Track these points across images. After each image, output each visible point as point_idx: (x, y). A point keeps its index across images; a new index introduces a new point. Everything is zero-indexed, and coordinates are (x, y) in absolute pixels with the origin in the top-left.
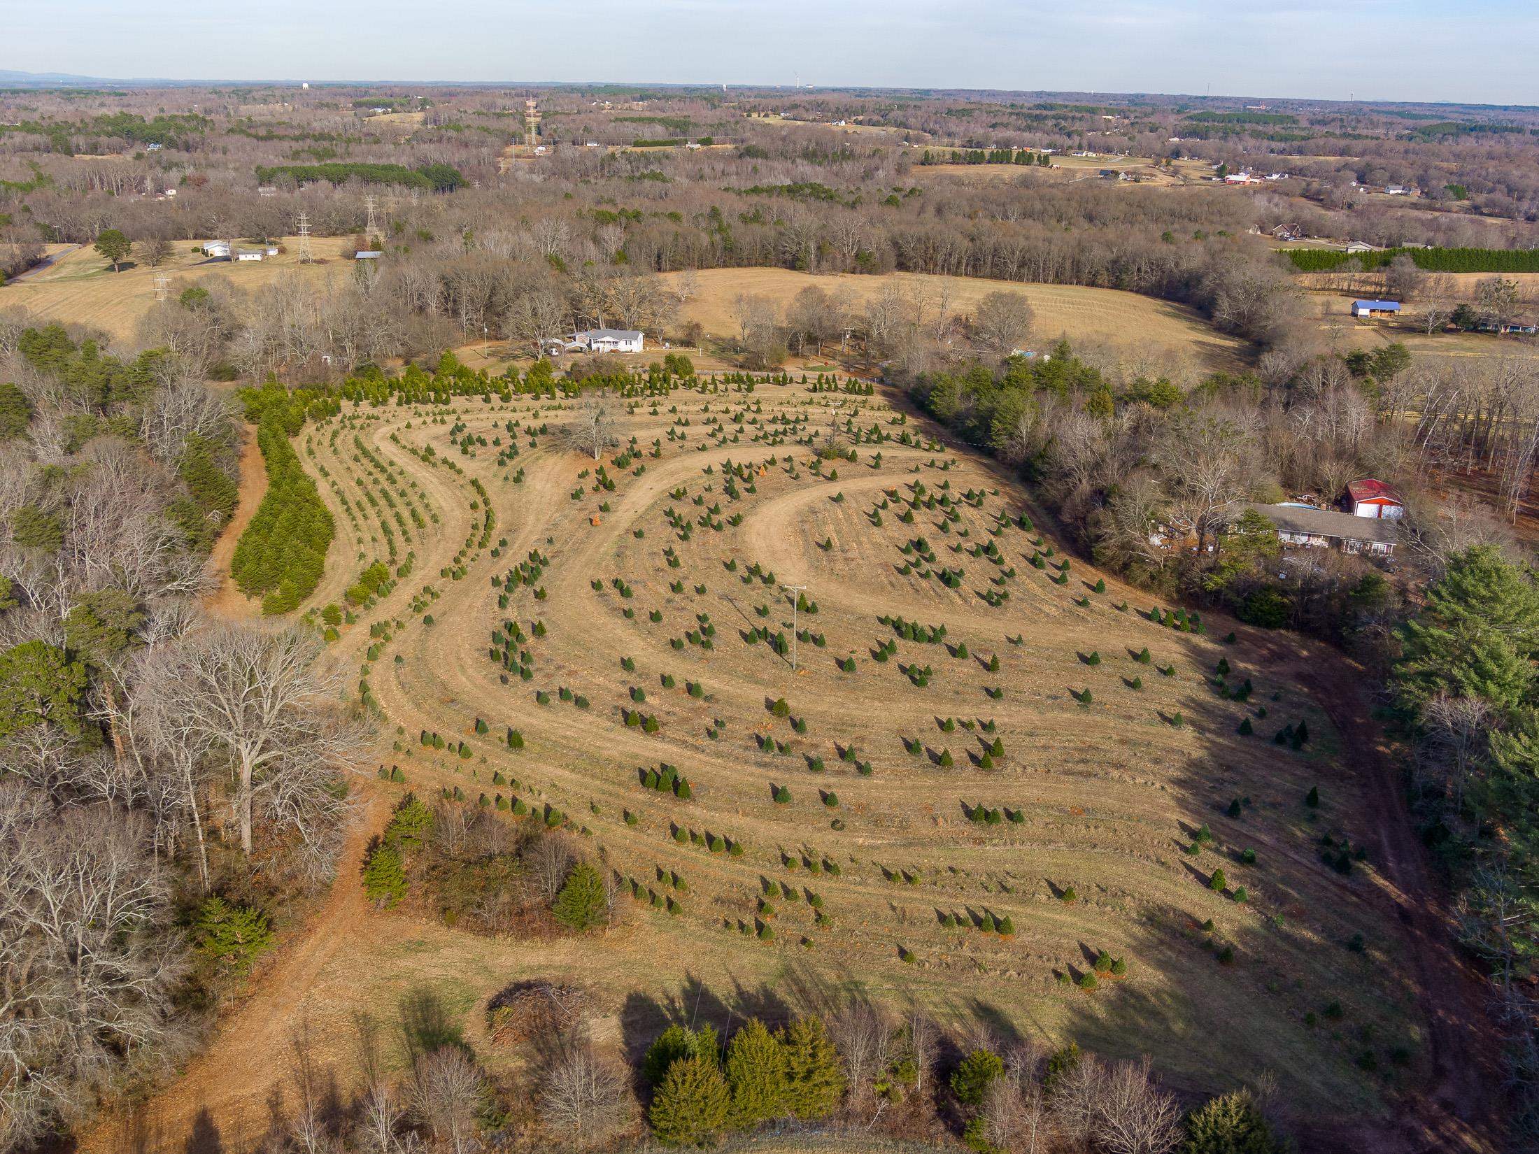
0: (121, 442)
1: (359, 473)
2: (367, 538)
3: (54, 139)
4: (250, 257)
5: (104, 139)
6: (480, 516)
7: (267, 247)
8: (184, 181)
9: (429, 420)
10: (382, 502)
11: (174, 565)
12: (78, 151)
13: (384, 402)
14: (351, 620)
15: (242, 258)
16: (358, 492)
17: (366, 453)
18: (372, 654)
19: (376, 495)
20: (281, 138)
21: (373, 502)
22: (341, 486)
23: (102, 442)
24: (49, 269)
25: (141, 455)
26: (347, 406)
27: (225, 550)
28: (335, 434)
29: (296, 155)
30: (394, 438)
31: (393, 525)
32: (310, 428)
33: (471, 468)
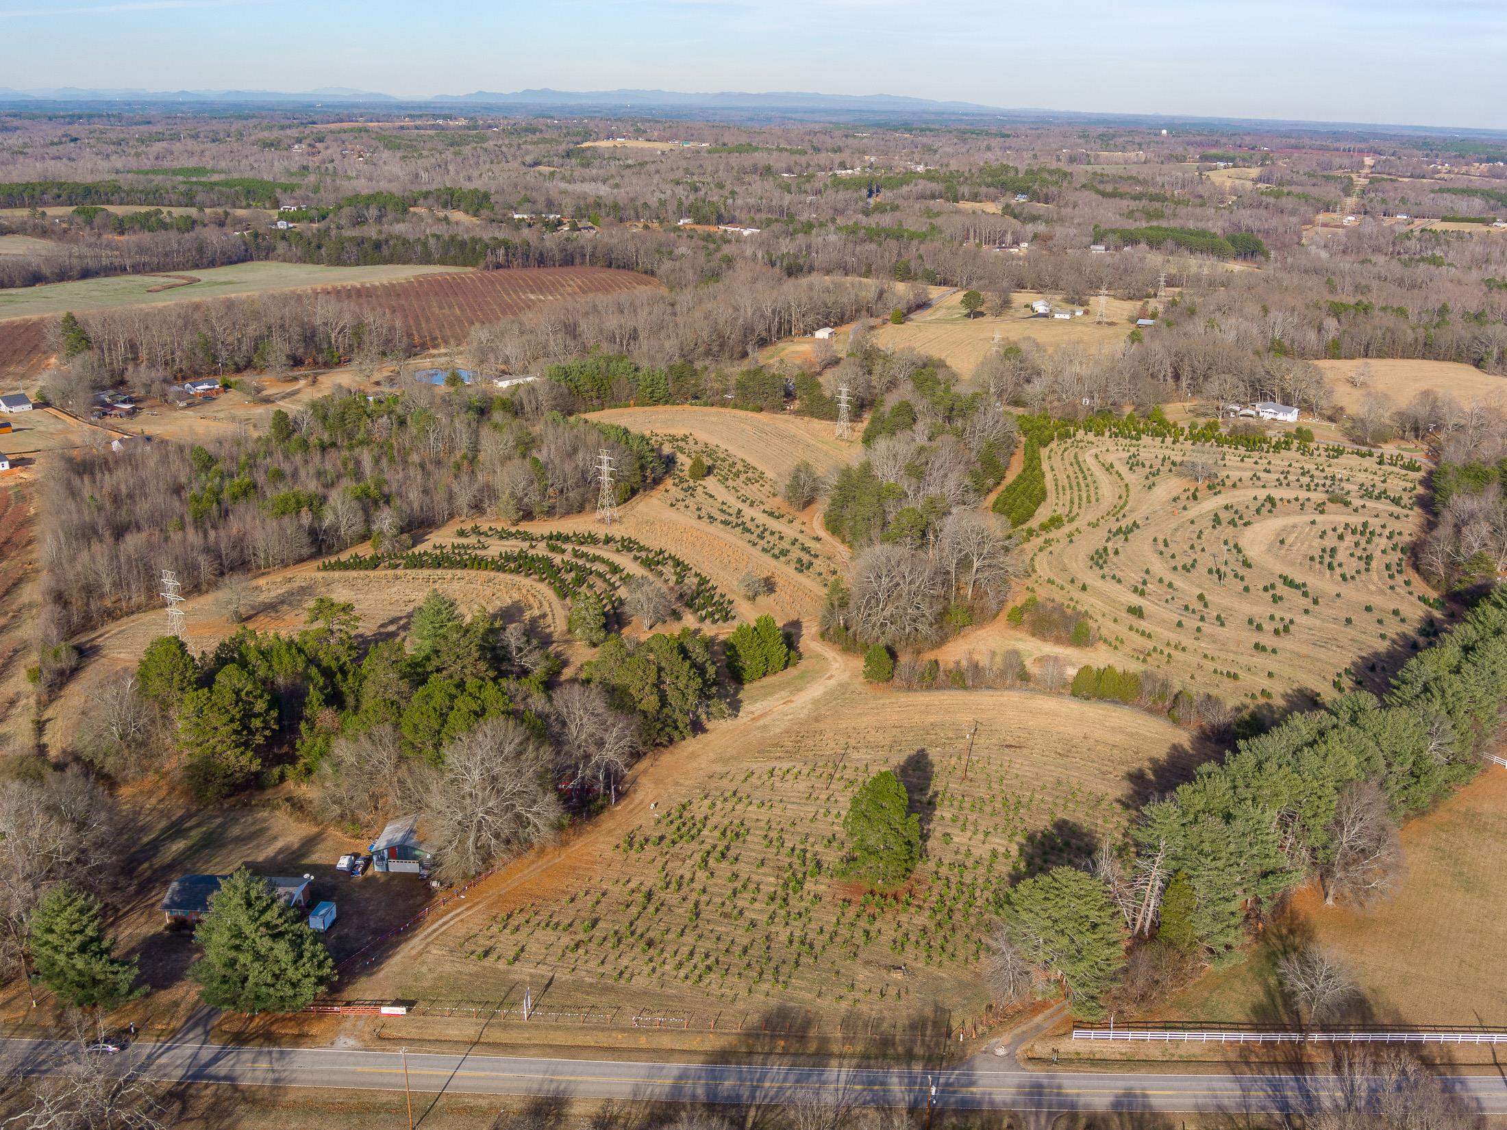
0: (954, 438)
1: (1070, 471)
2: (1061, 503)
3: (948, 188)
4: (1062, 316)
5: (983, 190)
6: (1121, 502)
7: (1074, 307)
8: (1035, 237)
9: (1121, 448)
10: (1076, 488)
11: (966, 498)
12: (963, 198)
13: (1103, 435)
14: (1038, 536)
15: (1057, 316)
16: (1066, 481)
17: (1078, 463)
18: (1041, 550)
19: (1074, 484)
20: (1122, 196)
21: (1071, 488)
22: (1059, 477)
23: (945, 437)
24: (930, 311)
25: (962, 445)
26: (1080, 434)
27: (992, 497)
28: (1066, 449)
29: (1130, 214)
30: (1096, 456)
31: (1076, 501)
32: (1053, 445)
33: (1129, 477)
